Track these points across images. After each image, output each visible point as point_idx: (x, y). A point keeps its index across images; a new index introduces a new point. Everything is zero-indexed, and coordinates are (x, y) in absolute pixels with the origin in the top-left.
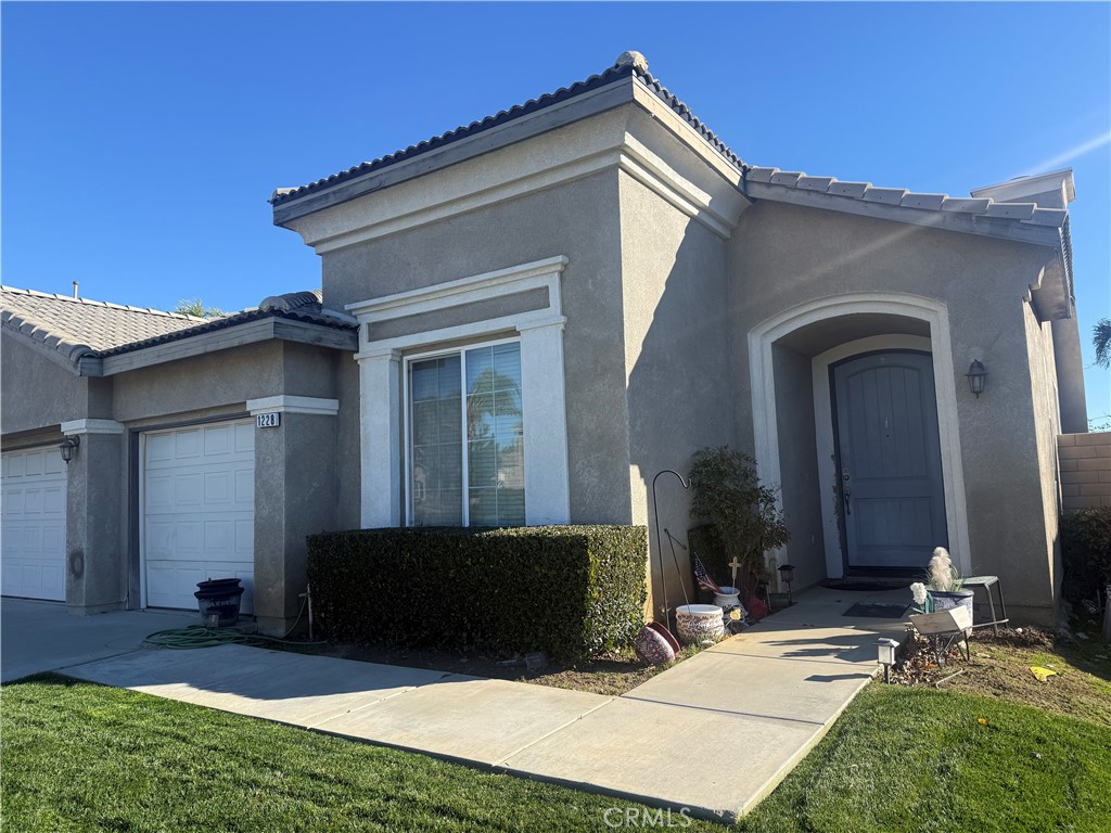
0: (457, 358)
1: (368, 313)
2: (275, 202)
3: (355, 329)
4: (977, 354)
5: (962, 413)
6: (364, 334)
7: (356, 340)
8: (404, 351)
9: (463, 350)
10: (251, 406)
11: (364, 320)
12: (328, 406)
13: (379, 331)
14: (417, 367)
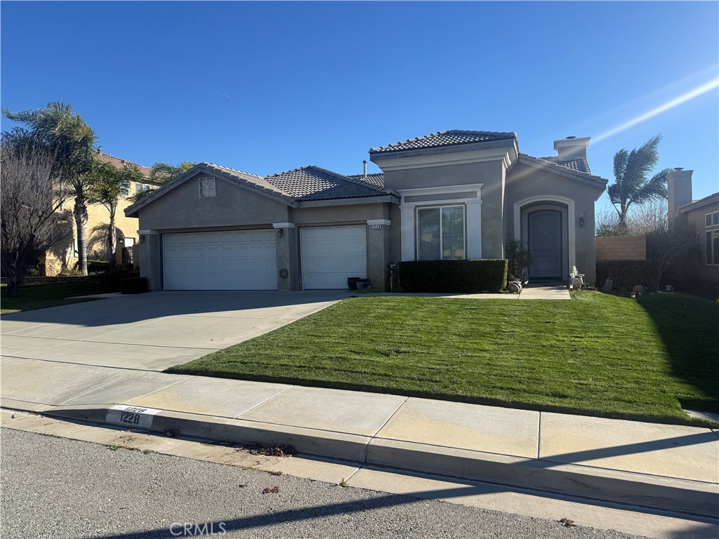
0: (439, 209)
1: (405, 193)
2: (371, 153)
3: (400, 198)
4: (581, 215)
5: (576, 232)
6: (403, 200)
7: (400, 201)
8: (417, 206)
9: (441, 207)
10: (368, 222)
11: (403, 196)
12: (388, 222)
13: (408, 199)
14: (420, 211)
